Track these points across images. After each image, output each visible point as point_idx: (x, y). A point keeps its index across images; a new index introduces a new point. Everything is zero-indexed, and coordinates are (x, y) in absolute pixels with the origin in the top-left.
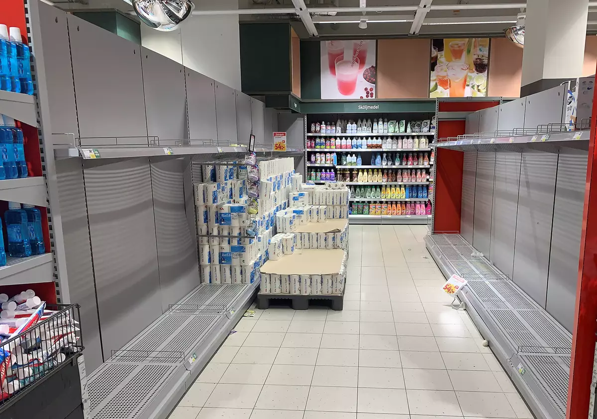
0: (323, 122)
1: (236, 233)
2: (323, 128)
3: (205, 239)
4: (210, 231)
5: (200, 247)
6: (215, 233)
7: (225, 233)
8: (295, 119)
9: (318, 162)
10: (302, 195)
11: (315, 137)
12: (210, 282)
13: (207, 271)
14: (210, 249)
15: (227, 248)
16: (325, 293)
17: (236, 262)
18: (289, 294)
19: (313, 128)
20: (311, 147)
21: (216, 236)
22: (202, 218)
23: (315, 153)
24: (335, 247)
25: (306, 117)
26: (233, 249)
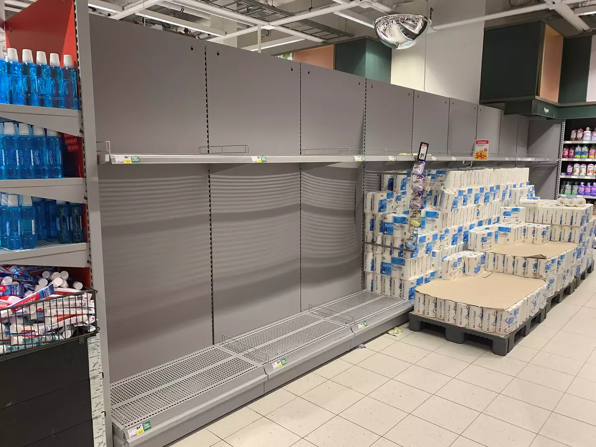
0: (588, 128)
1: (397, 244)
2: (587, 134)
3: (370, 246)
4: (375, 240)
5: (365, 253)
6: (379, 241)
7: (388, 243)
8: (551, 126)
9: (576, 173)
10: (516, 210)
11: (576, 145)
12: (372, 291)
13: (369, 278)
14: (374, 257)
15: (388, 259)
16: (484, 330)
17: (395, 274)
18: (443, 321)
19: (573, 135)
20: (569, 156)
21: (379, 245)
22: (368, 225)
23: (573, 163)
24: (536, 276)
25: (564, 124)
26: (394, 260)
